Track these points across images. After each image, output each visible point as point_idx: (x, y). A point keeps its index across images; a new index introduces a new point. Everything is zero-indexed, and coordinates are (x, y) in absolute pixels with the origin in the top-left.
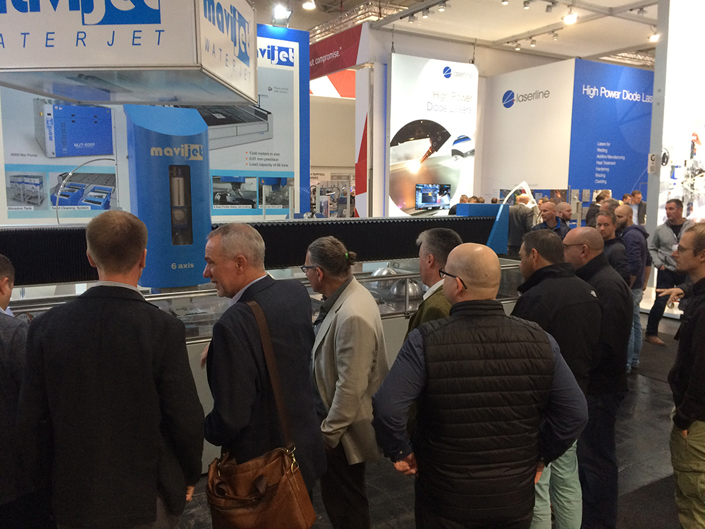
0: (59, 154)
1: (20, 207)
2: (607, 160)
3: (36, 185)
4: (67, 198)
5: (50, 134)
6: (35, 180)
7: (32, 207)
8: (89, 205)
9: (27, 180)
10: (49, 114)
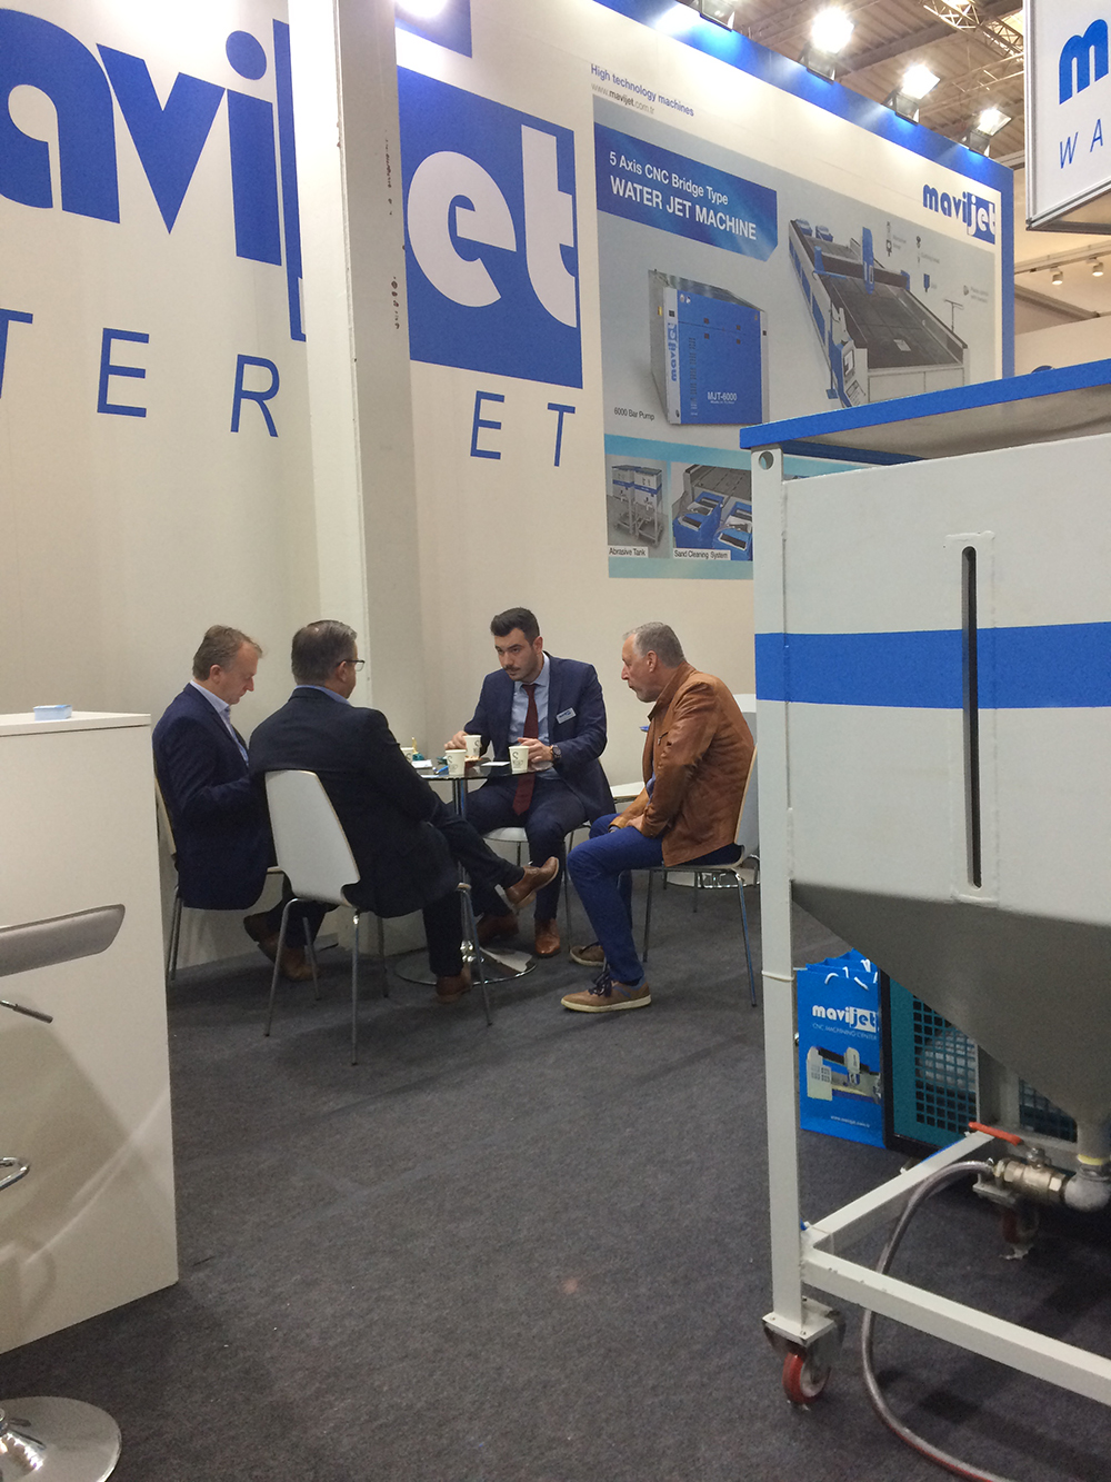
0: (688, 419)
1: (628, 548)
3: (652, 492)
4: (695, 529)
5: (673, 364)
6: (647, 477)
7: (646, 549)
8: (727, 548)
9: (639, 479)
10: (672, 314)
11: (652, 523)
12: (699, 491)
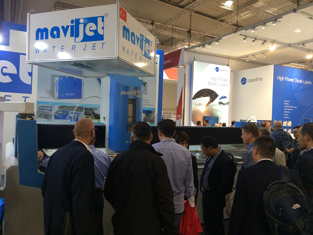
0: (60, 98)
1: (41, 119)
2: (289, 108)
3: (49, 110)
4: (61, 116)
5: (57, 89)
6: (49, 108)
7: (46, 120)
8: (69, 119)
9: (45, 108)
10: (57, 81)
11: (49, 115)
12: (62, 110)
